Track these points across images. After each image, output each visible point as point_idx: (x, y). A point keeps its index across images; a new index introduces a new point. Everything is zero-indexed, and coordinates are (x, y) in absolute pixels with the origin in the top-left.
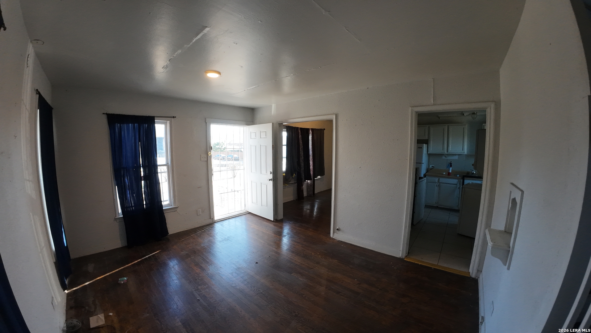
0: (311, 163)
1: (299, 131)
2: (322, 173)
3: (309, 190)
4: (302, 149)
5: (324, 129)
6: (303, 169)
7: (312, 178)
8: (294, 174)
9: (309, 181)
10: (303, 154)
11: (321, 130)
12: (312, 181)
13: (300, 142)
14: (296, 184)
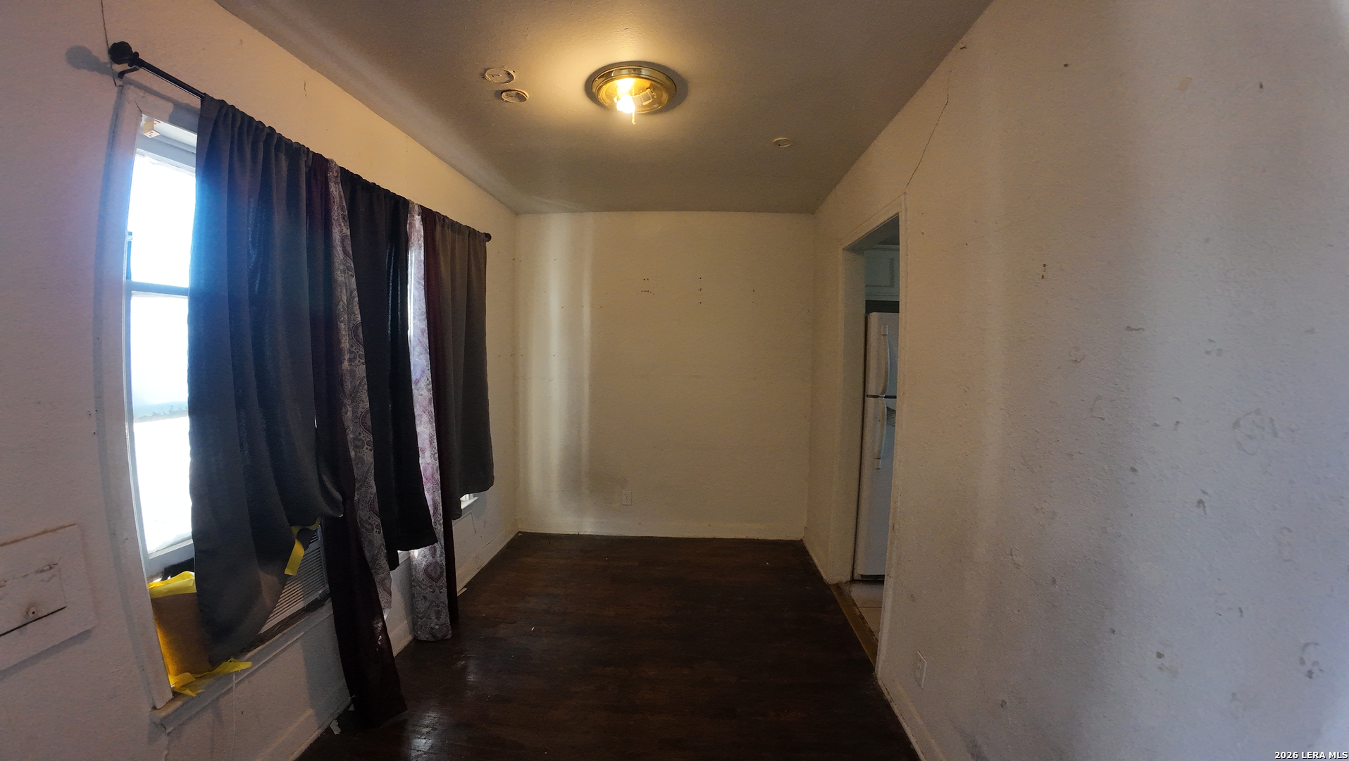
0: (425, 430)
1: (336, 190)
2: (480, 477)
3: (422, 606)
4: (353, 331)
5: (488, 237)
6: (374, 490)
7: (439, 529)
8: (298, 550)
9: (416, 553)
10: (361, 371)
11: (472, 233)
12: (439, 547)
13: (340, 276)
14: (326, 612)
